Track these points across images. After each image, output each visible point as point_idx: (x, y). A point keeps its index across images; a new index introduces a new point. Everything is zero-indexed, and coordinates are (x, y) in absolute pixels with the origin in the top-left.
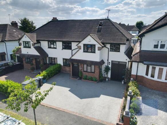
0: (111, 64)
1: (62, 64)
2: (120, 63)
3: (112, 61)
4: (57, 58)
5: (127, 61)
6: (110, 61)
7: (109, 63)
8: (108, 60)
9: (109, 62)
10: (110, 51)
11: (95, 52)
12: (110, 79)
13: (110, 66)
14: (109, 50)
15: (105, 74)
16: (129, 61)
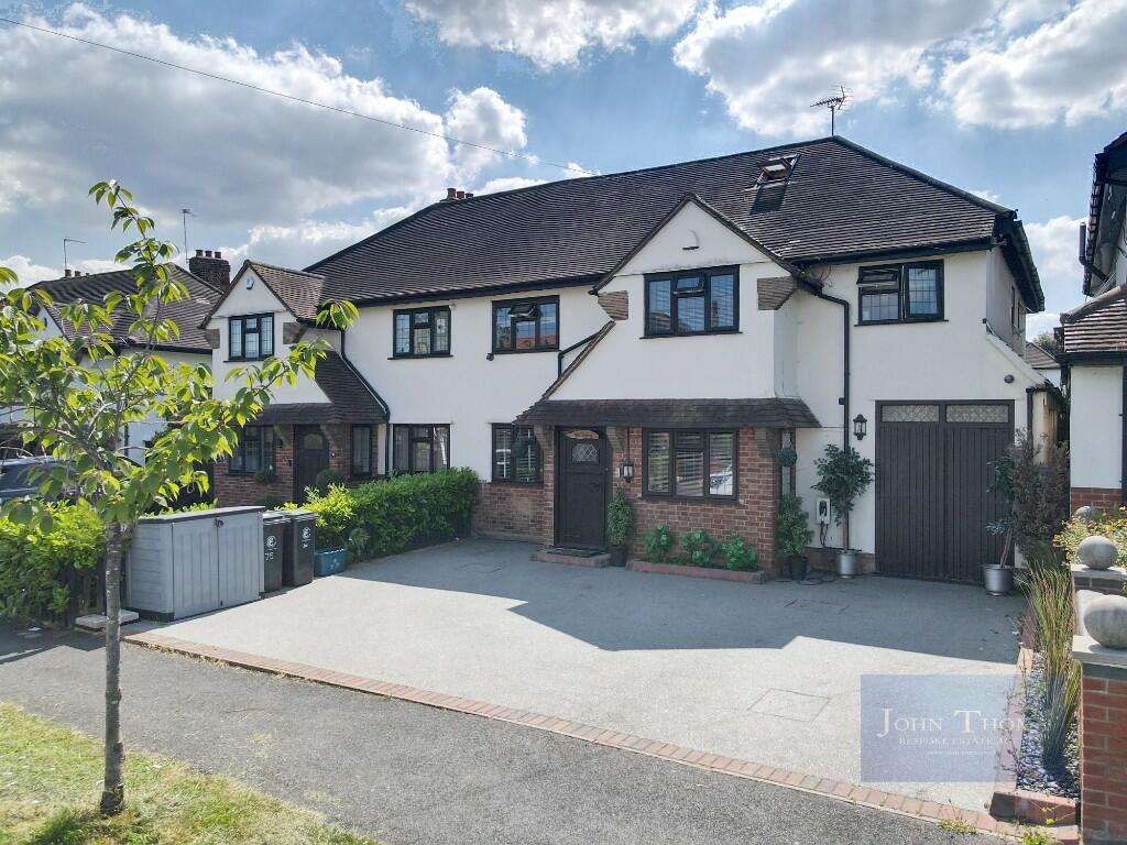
0: (871, 428)
1: (485, 473)
2: (954, 416)
3: (881, 406)
4: (447, 426)
5: (1017, 393)
6: (863, 406)
7: (852, 428)
8: (845, 401)
9: (853, 416)
10: (862, 323)
11: (734, 329)
12: (871, 566)
13: (866, 449)
14: (854, 319)
15: (827, 520)
16: (1031, 392)
